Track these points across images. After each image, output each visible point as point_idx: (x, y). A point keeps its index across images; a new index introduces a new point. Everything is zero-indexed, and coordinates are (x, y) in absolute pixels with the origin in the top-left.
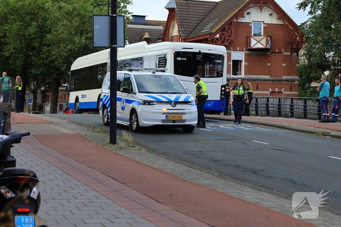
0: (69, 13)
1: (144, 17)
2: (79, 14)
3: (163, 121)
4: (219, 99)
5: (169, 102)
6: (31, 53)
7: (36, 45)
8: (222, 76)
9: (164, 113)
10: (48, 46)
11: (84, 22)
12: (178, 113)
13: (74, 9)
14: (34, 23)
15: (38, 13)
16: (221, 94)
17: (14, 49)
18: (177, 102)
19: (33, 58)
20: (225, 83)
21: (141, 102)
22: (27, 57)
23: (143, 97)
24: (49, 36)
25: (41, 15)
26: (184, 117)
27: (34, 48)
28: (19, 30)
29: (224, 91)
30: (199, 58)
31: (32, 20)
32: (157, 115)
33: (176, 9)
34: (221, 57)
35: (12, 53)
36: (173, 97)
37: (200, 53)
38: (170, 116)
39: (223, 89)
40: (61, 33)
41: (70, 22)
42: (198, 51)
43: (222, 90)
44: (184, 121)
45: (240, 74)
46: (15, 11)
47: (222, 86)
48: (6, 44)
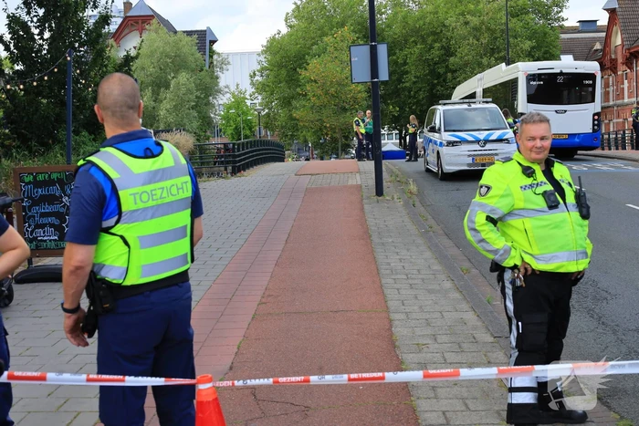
0: (476, 29)
1: (596, 21)
2: (488, 29)
3: (469, 165)
4: (591, 131)
5: (478, 141)
6: (436, 81)
7: (441, 71)
8: (593, 101)
9: (469, 156)
10: (454, 72)
11: (496, 38)
12: (489, 155)
13: (483, 23)
14: (437, 45)
15: (441, 31)
16: (594, 125)
17: (415, 77)
18: (486, 141)
19: (439, 88)
20: (599, 110)
21: (444, 142)
22: (433, 86)
23: (447, 136)
24: (452, 59)
25: (444, 34)
27: (439, 76)
28: (421, 55)
29: (597, 120)
30: (560, 80)
31: (435, 41)
32: (462, 158)
33: (618, 10)
34: (592, 77)
35: (414, 83)
36: (482, 135)
37: (561, 74)
38: (478, 158)
39: (596, 117)
40: (467, 55)
41: (478, 40)
42: (558, 71)
43: (594, 120)
45: (623, 98)
46: (416, 31)
47: (594, 115)
48: (407, 73)
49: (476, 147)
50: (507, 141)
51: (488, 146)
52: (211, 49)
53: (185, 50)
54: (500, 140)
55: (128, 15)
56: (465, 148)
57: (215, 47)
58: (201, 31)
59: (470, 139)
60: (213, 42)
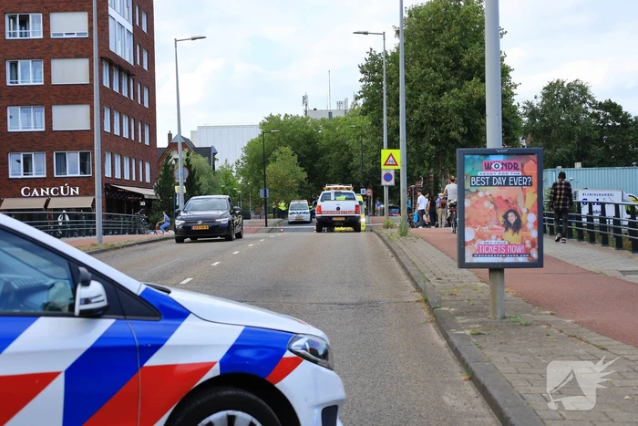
49: (297, 215)
51: (301, 214)
52: (214, 158)
54: (304, 213)
56: (294, 215)
59: (296, 212)
60: (215, 154)
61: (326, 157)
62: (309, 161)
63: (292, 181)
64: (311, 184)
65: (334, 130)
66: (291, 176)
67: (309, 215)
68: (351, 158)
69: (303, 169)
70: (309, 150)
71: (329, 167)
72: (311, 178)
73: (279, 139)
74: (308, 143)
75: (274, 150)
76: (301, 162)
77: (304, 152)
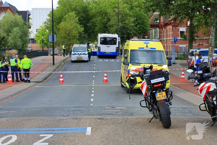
4: (115, 52)
5: (79, 54)
8: (116, 44)
16: (116, 50)
26: (82, 58)
30: (108, 39)
32: (75, 58)
34: (116, 38)
36: (80, 53)
38: (78, 58)
39: (117, 48)
42: (108, 37)
44: (83, 59)
49: (78, 55)
50: (86, 54)
51: (81, 55)
52: (28, 17)
53: (18, 21)
54: (84, 54)
55: (2, 6)
56: (76, 55)
57: (30, 17)
58: (25, 11)
59: (77, 54)
60: (29, 15)
61: (94, 19)
62: (84, 22)
63: (75, 33)
64: (85, 35)
65: (99, 5)
66: (75, 29)
67: (87, 55)
68: (109, 20)
69: (81, 26)
70: (85, 16)
71: (95, 26)
72: (86, 31)
73: (68, 9)
74: (84, 12)
75: (65, 15)
76: (81, 22)
77: (82, 17)
